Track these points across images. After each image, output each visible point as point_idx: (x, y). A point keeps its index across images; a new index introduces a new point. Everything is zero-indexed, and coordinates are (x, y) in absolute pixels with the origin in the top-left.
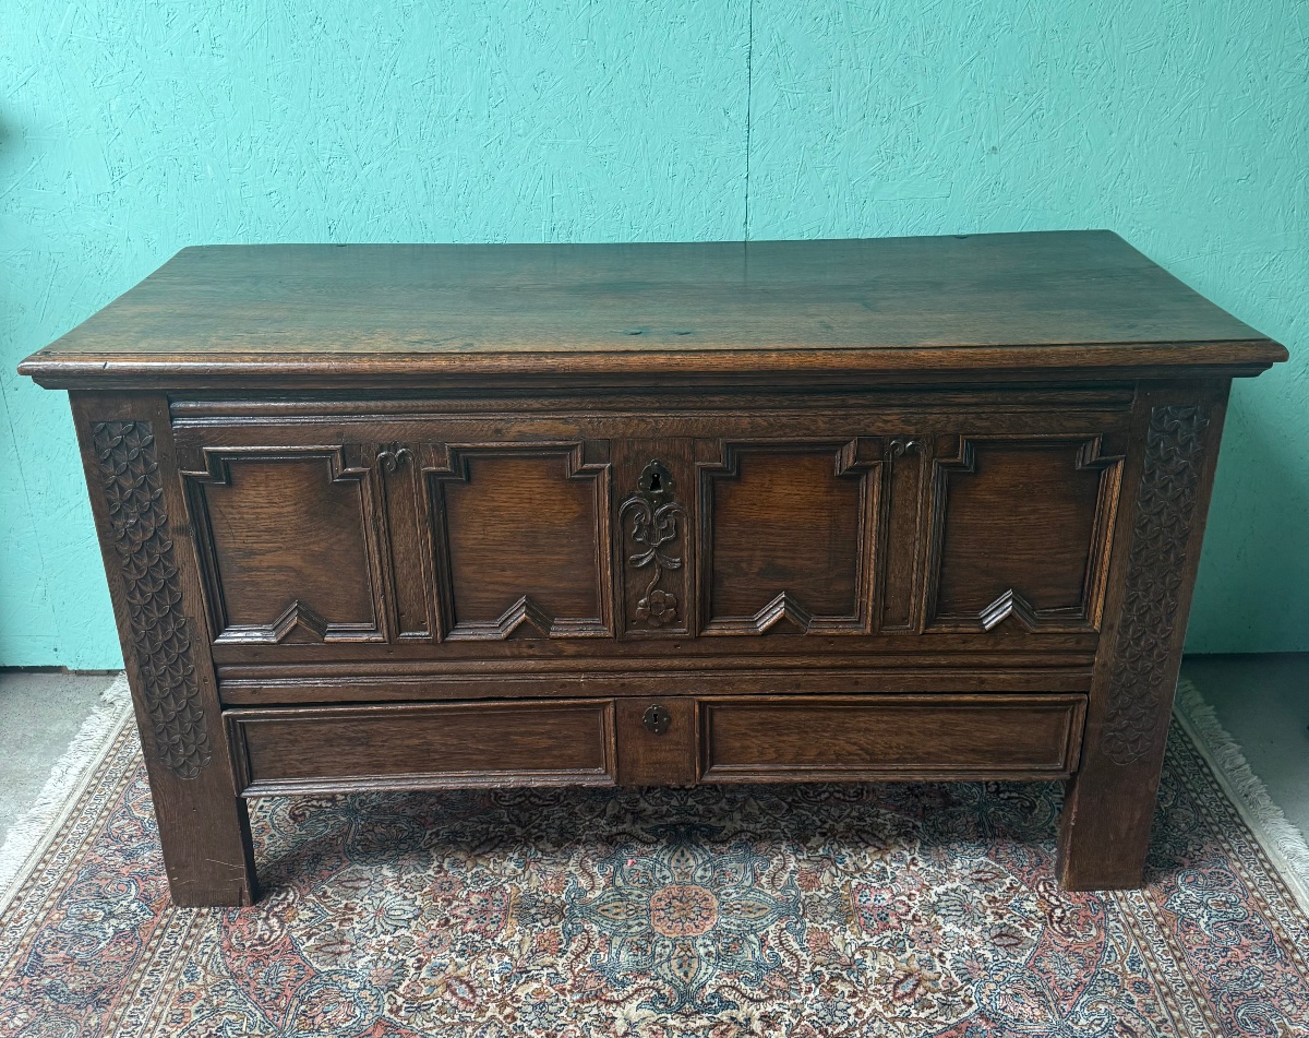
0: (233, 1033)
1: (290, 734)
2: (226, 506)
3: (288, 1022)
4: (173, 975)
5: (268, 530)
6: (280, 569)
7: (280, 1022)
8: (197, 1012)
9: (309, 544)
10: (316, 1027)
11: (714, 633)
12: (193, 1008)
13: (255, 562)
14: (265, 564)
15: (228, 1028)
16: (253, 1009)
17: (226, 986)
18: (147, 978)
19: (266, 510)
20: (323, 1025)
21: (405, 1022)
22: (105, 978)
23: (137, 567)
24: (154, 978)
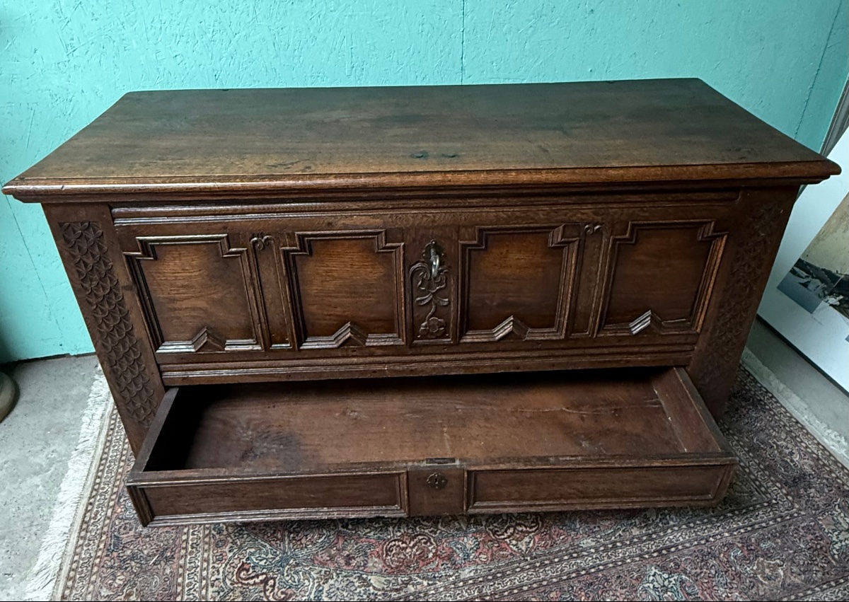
0: (257, 560)
3: (287, 546)
4: (207, 532)
5: (183, 286)
6: (194, 309)
7: (282, 547)
8: (230, 551)
9: (211, 294)
10: (304, 545)
12: (227, 549)
13: (177, 305)
14: (184, 306)
15: (252, 557)
16: (263, 543)
17: (241, 532)
18: (191, 537)
20: (308, 543)
21: (354, 532)
22: (166, 543)
23: (102, 310)
24: (195, 536)
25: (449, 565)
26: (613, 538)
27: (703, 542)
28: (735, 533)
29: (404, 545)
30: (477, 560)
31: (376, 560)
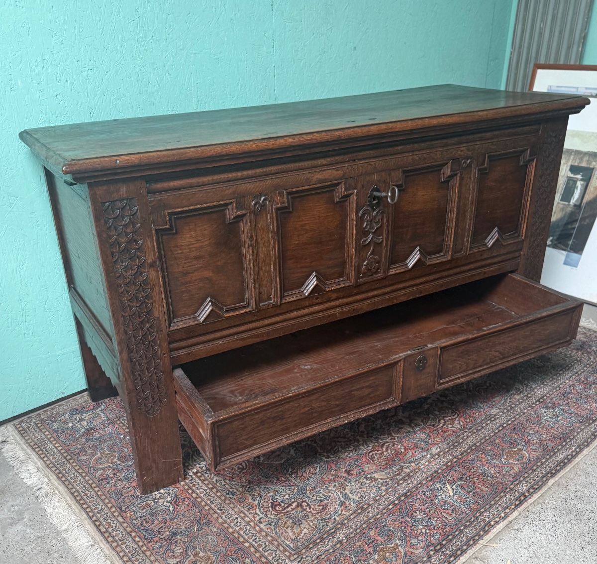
11: (392, 273)
25: (420, 451)
26: (507, 404)
27: (558, 389)
28: (571, 379)
29: (379, 452)
30: (435, 442)
31: (368, 465)
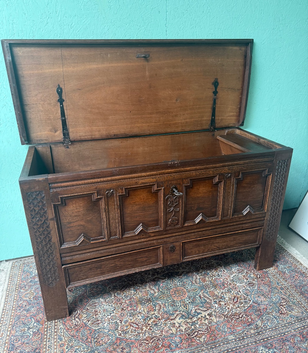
0: (79, 352)
1: (80, 269)
2: (64, 211)
3: (93, 345)
4: (55, 340)
5: (75, 216)
6: (79, 226)
7: (91, 345)
8: (67, 348)
9: (87, 218)
10: (101, 344)
11: (186, 225)
12: (65, 348)
13: (72, 225)
14: (75, 225)
15: (77, 351)
16: (82, 344)
17: (71, 340)
18: (48, 343)
19: (75, 211)
20: (103, 343)
21: (124, 337)
22: (36, 346)
23: (39, 231)
24: (50, 342)
25: (169, 350)
26: (242, 335)
27: (283, 335)
28: (297, 330)
29: (148, 342)
30: (182, 347)
31: (135, 349)
